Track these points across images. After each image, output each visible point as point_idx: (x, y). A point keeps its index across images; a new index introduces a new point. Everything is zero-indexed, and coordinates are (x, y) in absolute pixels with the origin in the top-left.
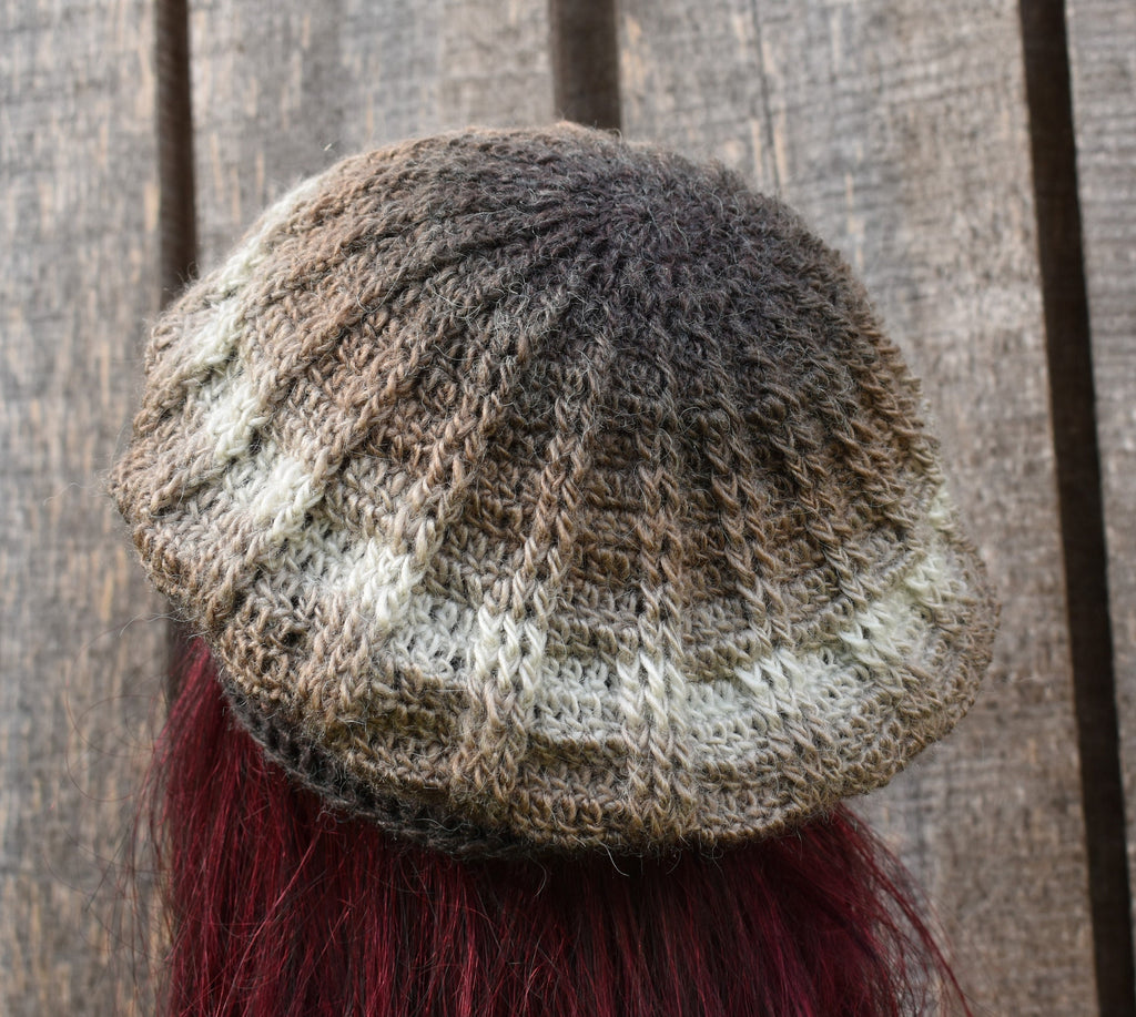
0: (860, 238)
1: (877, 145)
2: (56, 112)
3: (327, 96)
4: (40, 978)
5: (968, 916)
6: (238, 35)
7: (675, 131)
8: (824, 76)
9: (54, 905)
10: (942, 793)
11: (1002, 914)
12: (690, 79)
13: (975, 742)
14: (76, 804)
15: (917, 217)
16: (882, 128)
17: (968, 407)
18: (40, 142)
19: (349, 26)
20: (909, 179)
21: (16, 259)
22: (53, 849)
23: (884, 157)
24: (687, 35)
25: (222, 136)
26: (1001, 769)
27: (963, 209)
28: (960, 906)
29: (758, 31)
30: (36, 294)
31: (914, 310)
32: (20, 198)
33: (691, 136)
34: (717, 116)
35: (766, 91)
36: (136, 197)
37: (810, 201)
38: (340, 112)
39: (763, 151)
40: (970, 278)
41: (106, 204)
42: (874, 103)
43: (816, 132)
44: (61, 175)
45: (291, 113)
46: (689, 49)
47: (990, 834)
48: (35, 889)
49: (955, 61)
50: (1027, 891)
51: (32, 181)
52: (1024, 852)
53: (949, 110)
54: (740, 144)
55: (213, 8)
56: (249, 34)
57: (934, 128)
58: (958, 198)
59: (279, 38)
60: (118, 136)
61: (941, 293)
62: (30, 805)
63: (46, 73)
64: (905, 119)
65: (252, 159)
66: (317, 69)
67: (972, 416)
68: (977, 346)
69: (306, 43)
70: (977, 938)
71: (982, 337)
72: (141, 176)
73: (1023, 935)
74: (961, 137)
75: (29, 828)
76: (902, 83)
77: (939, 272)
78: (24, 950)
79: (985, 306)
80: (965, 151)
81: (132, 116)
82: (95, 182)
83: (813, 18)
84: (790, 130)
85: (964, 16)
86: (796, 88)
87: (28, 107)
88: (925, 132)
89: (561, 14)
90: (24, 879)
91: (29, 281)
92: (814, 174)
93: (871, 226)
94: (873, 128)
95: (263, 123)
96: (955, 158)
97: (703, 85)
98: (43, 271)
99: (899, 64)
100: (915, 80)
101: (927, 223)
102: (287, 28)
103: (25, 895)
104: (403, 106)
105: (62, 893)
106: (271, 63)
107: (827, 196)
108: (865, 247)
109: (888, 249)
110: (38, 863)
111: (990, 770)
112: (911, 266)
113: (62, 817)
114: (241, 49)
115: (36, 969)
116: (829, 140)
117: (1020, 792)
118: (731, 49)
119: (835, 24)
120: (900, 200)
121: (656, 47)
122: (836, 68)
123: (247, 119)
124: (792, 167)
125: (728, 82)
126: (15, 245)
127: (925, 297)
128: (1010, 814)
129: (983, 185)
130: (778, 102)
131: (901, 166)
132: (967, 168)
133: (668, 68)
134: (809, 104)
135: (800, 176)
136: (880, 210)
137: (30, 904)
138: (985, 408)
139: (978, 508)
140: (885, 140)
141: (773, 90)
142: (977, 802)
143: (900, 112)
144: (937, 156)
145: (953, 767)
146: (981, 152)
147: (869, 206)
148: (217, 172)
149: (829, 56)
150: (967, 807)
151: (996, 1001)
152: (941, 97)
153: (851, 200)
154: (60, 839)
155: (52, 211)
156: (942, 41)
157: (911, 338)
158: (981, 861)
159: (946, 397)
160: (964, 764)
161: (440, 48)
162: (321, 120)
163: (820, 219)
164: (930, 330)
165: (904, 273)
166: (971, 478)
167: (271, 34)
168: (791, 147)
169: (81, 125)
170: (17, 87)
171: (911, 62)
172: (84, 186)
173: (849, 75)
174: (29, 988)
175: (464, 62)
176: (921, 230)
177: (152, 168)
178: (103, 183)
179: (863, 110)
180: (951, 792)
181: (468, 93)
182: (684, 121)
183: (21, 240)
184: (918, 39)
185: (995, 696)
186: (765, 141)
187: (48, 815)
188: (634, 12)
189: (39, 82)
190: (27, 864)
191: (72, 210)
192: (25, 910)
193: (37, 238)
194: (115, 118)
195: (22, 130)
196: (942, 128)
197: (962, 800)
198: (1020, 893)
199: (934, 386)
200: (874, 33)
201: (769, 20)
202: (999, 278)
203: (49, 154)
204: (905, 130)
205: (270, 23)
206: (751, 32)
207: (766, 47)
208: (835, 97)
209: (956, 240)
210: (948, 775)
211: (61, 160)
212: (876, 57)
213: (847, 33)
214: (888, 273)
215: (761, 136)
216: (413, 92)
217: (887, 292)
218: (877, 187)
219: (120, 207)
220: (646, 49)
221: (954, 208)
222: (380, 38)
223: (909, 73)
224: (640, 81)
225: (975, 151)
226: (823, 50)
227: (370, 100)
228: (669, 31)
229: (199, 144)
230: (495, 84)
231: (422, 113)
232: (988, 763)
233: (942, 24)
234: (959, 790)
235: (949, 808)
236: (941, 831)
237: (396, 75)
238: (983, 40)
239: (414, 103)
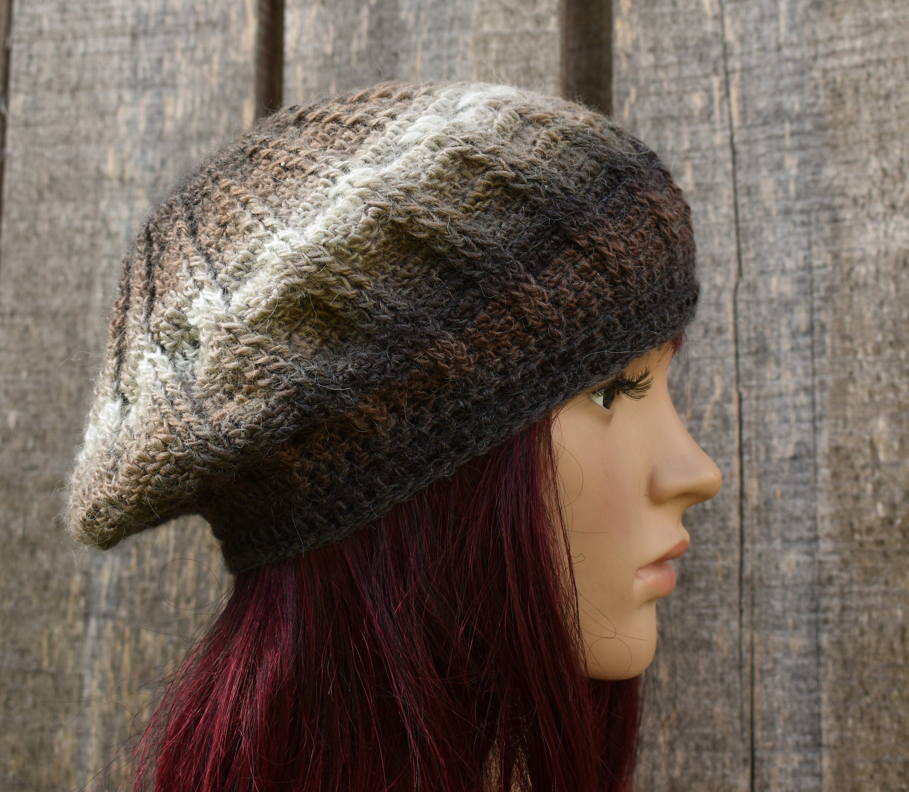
0: (794, 172)
1: (811, 100)
2: (180, 43)
3: (387, 42)
4: (127, 701)
5: (853, 709)
7: (654, 82)
8: (772, 45)
9: (141, 646)
10: (837, 610)
11: (879, 708)
12: (667, 42)
13: (865, 571)
14: (163, 569)
15: (840, 158)
16: (816, 87)
17: (873, 308)
18: (167, 65)
20: (835, 128)
21: (144, 152)
22: (143, 602)
23: (816, 110)
24: (666, 9)
25: (305, 68)
26: (885, 593)
27: (877, 154)
28: (846, 700)
29: (722, 8)
30: (157, 179)
31: (833, 230)
32: (149, 106)
33: (666, 87)
34: (687, 72)
35: (726, 55)
36: (237, 110)
37: (756, 141)
38: (396, 55)
39: (722, 100)
40: (879, 208)
41: (214, 115)
42: (811, 68)
43: (763, 89)
44: (181, 91)
45: (358, 53)
46: (668, 20)
47: (874, 645)
48: (128, 632)
49: (876, 38)
50: (900, 692)
51: (159, 94)
52: (900, 661)
53: (869, 75)
54: (704, 94)
57: (856, 90)
58: (873, 145)
60: (226, 64)
61: (856, 217)
62: (128, 567)
63: (175, 14)
64: (835, 82)
65: (328, 85)
66: (381, 21)
67: (875, 315)
68: (882, 260)
69: (373, 1)
70: (859, 726)
71: (886, 253)
72: (242, 95)
73: (896, 726)
74: (877, 97)
75: (126, 585)
76: (834, 53)
77: (855, 201)
78: (117, 679)
79: (890, 230)
80: (880, 109)
81: (237, 49)
82: (207, 98)
84: (743, 86)
85: (884, 4)
86: (750, 53)
87: (160, 38)
88: (849, 92)
90: (120, 624)
91: (152, 169)
92: (760, 121)
93: (803, 163)
94: (809, 87)
95: (337, 60)
96: (872, 114)
97: (677, 48)
98: (163, 163)
99: (831, 39)
100: (843, 52)
101: (848, 163)
103: (120, 636)
104: (444, 52)
105: (148, 637)
106: (345, 14)
107: (770, 138)
108: (797, 179)
109: (816, 182)
110: (131, 612)
111: (876, 594)
112: (833, 195)
113: (152, 579)
114: (323, 3)
115: (125, 693)
116: (773, 95)
117: (899, 613)
118: (700, 21)
119: (783, 6)
120: (826, 144)
121: (642, 17)
122: (782, 40)
123: (325, 56)
124: (743, 114)
125: (697, 46)
126: (144, 141)
127: (844, 220)
128: (890, 630)
129: (893, 136)
130: (735, 64)
131: (829, 118)
132: (881, 122)
133: (651, 33)
134: (759, 66)
135: (749, 121)
136: (811, 151)
137: (123, 644)
138: (886, 309)
139: (877, 387)
140: (818, 97)
141: (731, 54)
142: (864, 618)
143: (830, 75)
144: (858, 112)
145: (846, 589)
146: (893, 110)
147: (802, 148)
149: (777, 30)
150: (856, 622)
151: (872, 777)
152: (863, 66)
153: (788, 142)
154: (149, 596)
155: (173, 118)
156: (866, 23)
157: (831, 252)
158: (864, 665)
159: (856, 299)
160: (856, 588)
161: (476, 9)
162: (381, 59)
163: (763, 155)
164: (845, 247)
165: (827, 201)
166: (874, 364)
168: (743, 99)
169: (199, 54)
170: (152, 23)
171: (841, 38)
172: (198, 100)
173: (792, 45)
174: (119, 708)
175: (492, 21)
176: (842, 168)
177: (251, 89)
178: (213, 98)
179: (801, 73)
180: (844, 609)
181: (494, 45)
182: (661, 74)
183: (148, 138)
184: (848, 20)
185: (884, 536)
186: (723, 93)
187: (141, 576)
189: (169, 20)
190: (123, 613)
191: (189, 117)
192: (119, 648)
193: (161, 138)
194: (224, 51)
195: (154, 56)
196: (863, 90)
197: (853, 616)
198: (895, 693)
199: (847, 290)
200: (813, 14)
202: (902, 209)
203: (173, 75)
204: (833, 90)
206: (717, 7)
207: (728, 20)
208: (780, 61)
209: (870, 177)
210: (842, 595)
211: (183, 80)
212: (814, 32)
213: (792, 13)
214: (815, 199)
215: (720, 89)
216: (452, 42)
217: (813, 216)
218: (810, 133)
219: (224, 118)
220: (635, 18)
221: (870, 152)
223: (839, 46)
224: (629, 42)
225: (889, 109)
226: (773, 25)
227: (420, 46)
228: (653, 5)
229: (288, 73)
230: (516, 39)
231: (459, 59)
232: (875, 588)
233: (867, 9)
234: (850, 608)
235: (842, 621)
236: (834, 639)
237: (440, 28)
238: (899, 24)
239: (453, 50)
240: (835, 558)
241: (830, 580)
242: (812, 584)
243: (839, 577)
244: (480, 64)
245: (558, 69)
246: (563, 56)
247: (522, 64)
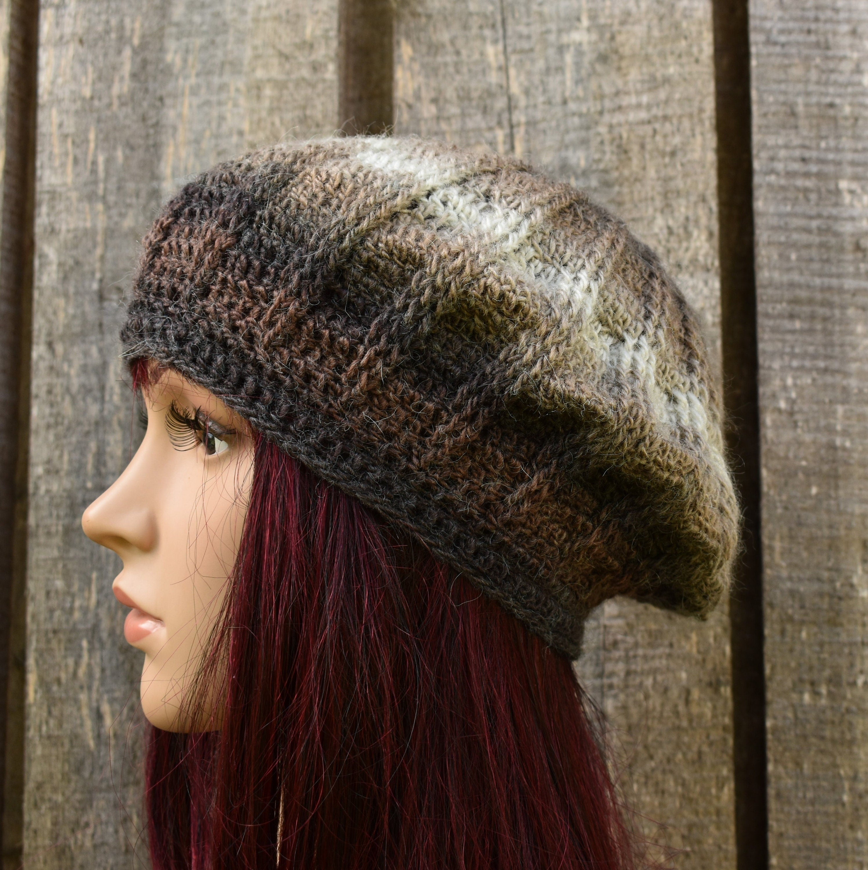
1: (597, 156)
3: (151, 86)
5: (638, 773)
6: (80, 31)
7: (436, 133)
8: (558, 99)
10: (622, 674)
11: (664, 772)
12: (450, 93)
13: (650, 633)
16: (602, 143)
19: (174, 30)
20: (621, 185)
23: (602, 166)
24: (450, 59)
25: (60, 112)
26: (669, 656)
27: (662, 212)
28: (630, 765)
29: (507, 59)
34: (470, 124)
35: (510, 108)
38: (161, 99)
42: (597, 123)
43: (548, 143)
45: (119, 97)
46: (451, 69)
47: (658, 708)
49: (662, 94)
50: (684, 754)
52: (685, 724)
53: (655, 131)
54: (487, 146)
55: (60, 7)
56: (88, 30)
57: (643, 146)
58: (659, 203)
59: (113, 36)
64: (621, 137)
65: (86, 131)
66: (145, 63)
69: (136, 41)
70: (644, 790)
73: (680, 789)
74: (663, 154)
76: (620, 108)
80: (665, 166)
83: (551, 52)
84: (528, 140)
85: (671, 59)
86: (535, 106)
88: (635, 148)
89: (347, 33)
95: (96, 103)
96: (657, 171)
97: (460, 99)
99: (617, 94)
100: (629, 107)
102: (121, 27)
104: (214, 98)
106: (106, 55)
111: (660, 657)
114: (81, 42)
116: (559, 150)
117: (684, 675)
118: (484, 72)
119: (569, 58)
121: (424, 66)
122: (568, 94)
123: (84, 99)
125: (480, 98)
128: (674, 693)
129: (678, 193)
130: (519, 117)
131: (615, 174)
132: (667, 180)
133: (433, 83)
134: (544, 120)
140: (604, 152)
141: (516, 107)
142: (649, 682)
143: (616, 132)
144: (644, 168)
146: (679, 167)
148: (56, 141)
149: (563, 83)
150: (641, 686)
151: (657, 842)
152: (649, 122)
156: (653, 78)
158: (649, 729)
160: (640, 652)
161: (248, 53)
162: (145, 104)
167: (107, 32)
171: (627, 93)
173: (578, 99)
175: (266, 66)
179: (588, 128)
180: (628, 673)
181: (268, 91)
182: (444, 126)
184: (634, 74)
186: (508, 147)
188: (408, 36)
196: (649, 147)
197: (638, 680)
198: (680, 756)
200: (599, 68)
201: (515, 51)
202: (687, 267)
204: (619, 146)
205: (108, 22)
206: (501, 58)
207: (512, 72)
208: (566, 116)
209: (656, 235)
210: (627, 659)
212: (600, 87)
213: (578, 65)
215: (505, 143)
216: (222, 88)
220: (416, 67)
221: (655, 210)
222: (199, 41)
223: (625, 101)
224: (410, 92)
225: (674, 166)
226: (559, 78)
227: (187, 91)
228: (436, 54)
229: (42, 116)
230: (291, 86)
231: (230, 105)
232: (660, 651)
233: (653, 64)
234: (635, 672)
235: (627, 686)
236: (619, 704)
237: (210, 73)
238: (685, 80)
239: (223, 96)
240: (620, 622)
241: (615, 644)
242: (598, 648)
243: (624, 641)
244: (252, 111)
245: (336, 119)
246: (341, 105)
247: (298, 113)
